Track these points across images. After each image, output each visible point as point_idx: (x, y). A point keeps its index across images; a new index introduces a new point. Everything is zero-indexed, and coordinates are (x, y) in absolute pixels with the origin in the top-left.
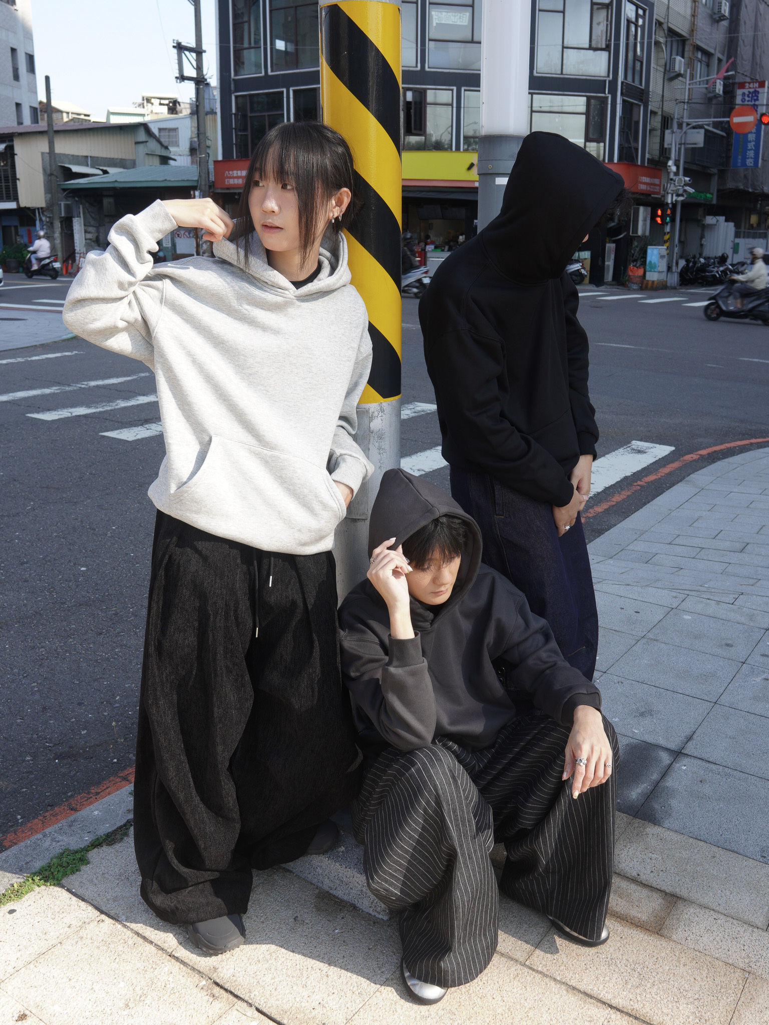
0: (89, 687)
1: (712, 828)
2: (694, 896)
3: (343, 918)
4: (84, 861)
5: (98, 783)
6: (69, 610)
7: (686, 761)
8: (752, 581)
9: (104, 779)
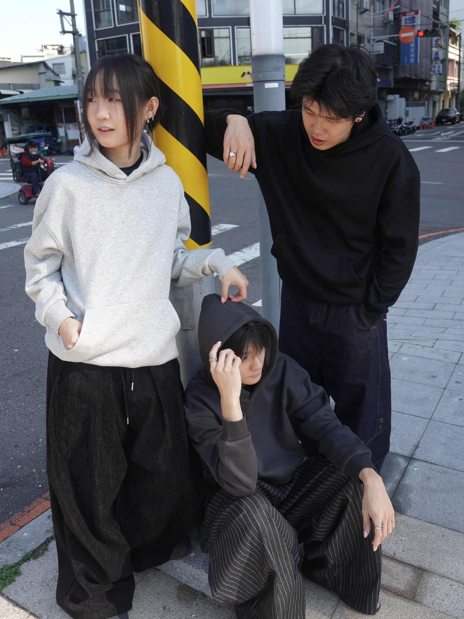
0: (21, 434)
1: (439, 514)
2: (434, 567)
3: (196, 605)
4: (17, 573)
5: (29, 504)
6: (8, 380)
7: (416, 464)
8: (442, 330)
9: (33, 500)
